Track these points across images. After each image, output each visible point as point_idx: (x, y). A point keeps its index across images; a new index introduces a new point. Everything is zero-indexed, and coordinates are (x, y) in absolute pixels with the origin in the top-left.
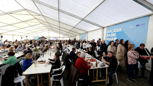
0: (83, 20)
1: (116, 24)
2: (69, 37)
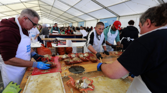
0: (72, 7)
1: (105, 19)
2: (63, 24)
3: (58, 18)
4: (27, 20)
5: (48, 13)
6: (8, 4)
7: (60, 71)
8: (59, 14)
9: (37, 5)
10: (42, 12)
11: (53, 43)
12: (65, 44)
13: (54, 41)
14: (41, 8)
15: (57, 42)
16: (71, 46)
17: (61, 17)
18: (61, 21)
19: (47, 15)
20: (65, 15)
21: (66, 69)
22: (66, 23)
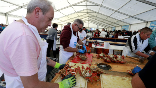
2: (106, 28)
3: (102, 23)
4: (76, 26)
5: (94, 19)
6: (68, 15)
7: (90, 64)
8: (103, 19)
9: (86, 13)
10: (89, 18)
11: (93, 44)
12: (103, 46)
13: (94, 42)
14: (89, 15)
15: (97, 43)
16: (108, 49)
17: (105, 21)
18: (104, 25)
19: (93, 21)
20: (109, 19)
21: (95, 64)
22: (109, 27)
